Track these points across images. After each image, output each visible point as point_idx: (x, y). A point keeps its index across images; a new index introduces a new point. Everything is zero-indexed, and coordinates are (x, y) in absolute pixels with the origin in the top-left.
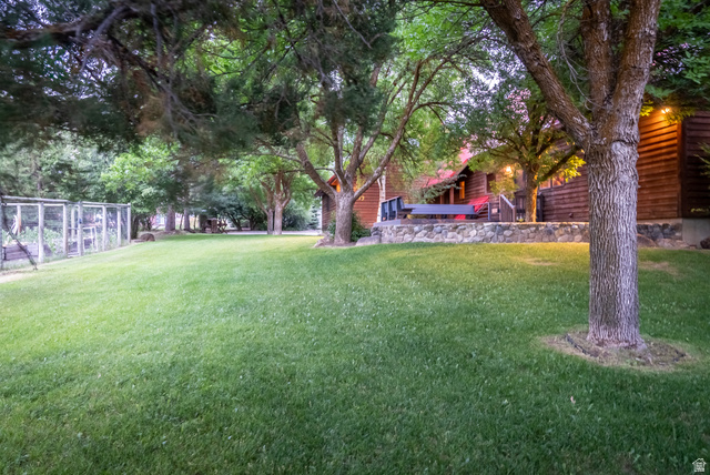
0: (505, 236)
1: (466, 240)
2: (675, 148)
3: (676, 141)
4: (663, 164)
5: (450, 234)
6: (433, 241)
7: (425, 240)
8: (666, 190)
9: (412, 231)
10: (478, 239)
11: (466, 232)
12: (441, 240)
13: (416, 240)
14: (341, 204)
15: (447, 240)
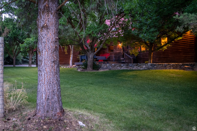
0: (155, 68)
1: (141, 69)
2: (193, 41)
3: (194, 39)
4: (189, 46)
5: (135, 67)
6: (128, 69)
7: (125, 69)
8: (190, 53)
9: (120, 66)
10: (146, 68)
11: (141, 66)
12: (132, 69)
13: (122, 69)
14: (90, 57)
15: (134, 69)
